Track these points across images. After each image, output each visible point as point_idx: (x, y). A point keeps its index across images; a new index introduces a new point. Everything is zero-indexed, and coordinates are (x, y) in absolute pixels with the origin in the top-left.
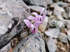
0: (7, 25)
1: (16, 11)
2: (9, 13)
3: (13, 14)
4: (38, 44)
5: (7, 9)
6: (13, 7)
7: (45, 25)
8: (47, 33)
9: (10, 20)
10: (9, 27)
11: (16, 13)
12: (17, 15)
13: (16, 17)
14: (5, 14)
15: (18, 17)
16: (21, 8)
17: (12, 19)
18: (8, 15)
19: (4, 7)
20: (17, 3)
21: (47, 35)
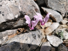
0: (14, 14)
1: (25, 7)
2: (19, 7)
3: (22, 8)
4: (31, 40)
5: (19, 3)
6: (24, 4)
7: (52, 30)
8: (49, 38)
9: (18, 12)
10: (16, 17)
11: (25, 9)
12: (25, 10)
13: (24, 12)
14: (16, 7)
15: (25, 12)
16: (30, 6)
17: (19, 12)
18: (18, 8)
19: (18, 1)
20: (29, 1)
21: (47, 39)
